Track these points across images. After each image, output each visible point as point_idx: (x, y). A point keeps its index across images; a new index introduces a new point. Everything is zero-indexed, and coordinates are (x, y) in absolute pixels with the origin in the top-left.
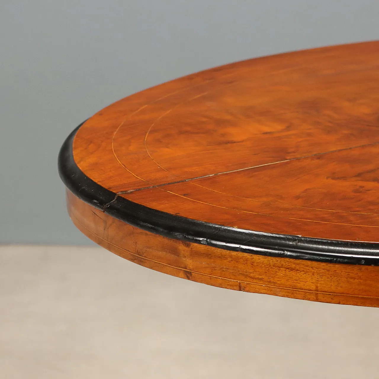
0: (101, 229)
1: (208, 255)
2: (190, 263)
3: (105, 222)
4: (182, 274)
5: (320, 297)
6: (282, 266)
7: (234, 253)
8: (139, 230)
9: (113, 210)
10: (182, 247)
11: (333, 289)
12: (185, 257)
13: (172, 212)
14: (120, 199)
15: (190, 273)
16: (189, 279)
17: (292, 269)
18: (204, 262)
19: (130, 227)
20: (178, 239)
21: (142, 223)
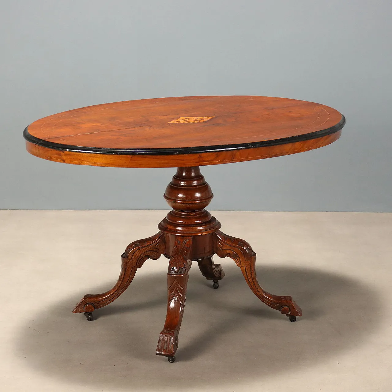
0: (37, 151)
1: (70, 155)
2: (64, 158)
3: (39, 149)
4: (62, 161)
5: (102, 165)
6: (91, 156)
7: (77, 153)
8: (49, 149)
9: (41, 144)
10: (62, 153)
11: (106, 162)
12: (63, 156)
13: (59, 143)
14: (43, 141)
15: (65, 161)
16: (64, 163)
17: (94, 157)
18: (68, 157)
19: (47, 148)
20: (60, 150)
21: (50, 147)
